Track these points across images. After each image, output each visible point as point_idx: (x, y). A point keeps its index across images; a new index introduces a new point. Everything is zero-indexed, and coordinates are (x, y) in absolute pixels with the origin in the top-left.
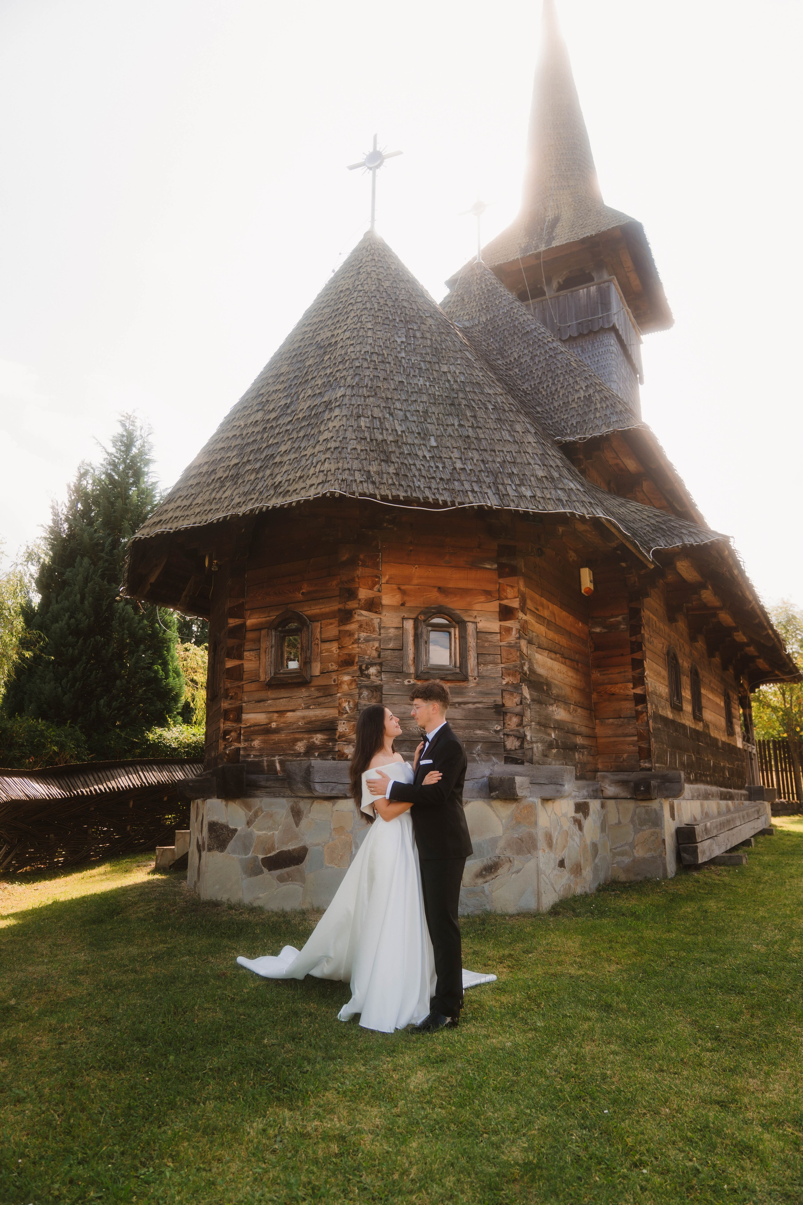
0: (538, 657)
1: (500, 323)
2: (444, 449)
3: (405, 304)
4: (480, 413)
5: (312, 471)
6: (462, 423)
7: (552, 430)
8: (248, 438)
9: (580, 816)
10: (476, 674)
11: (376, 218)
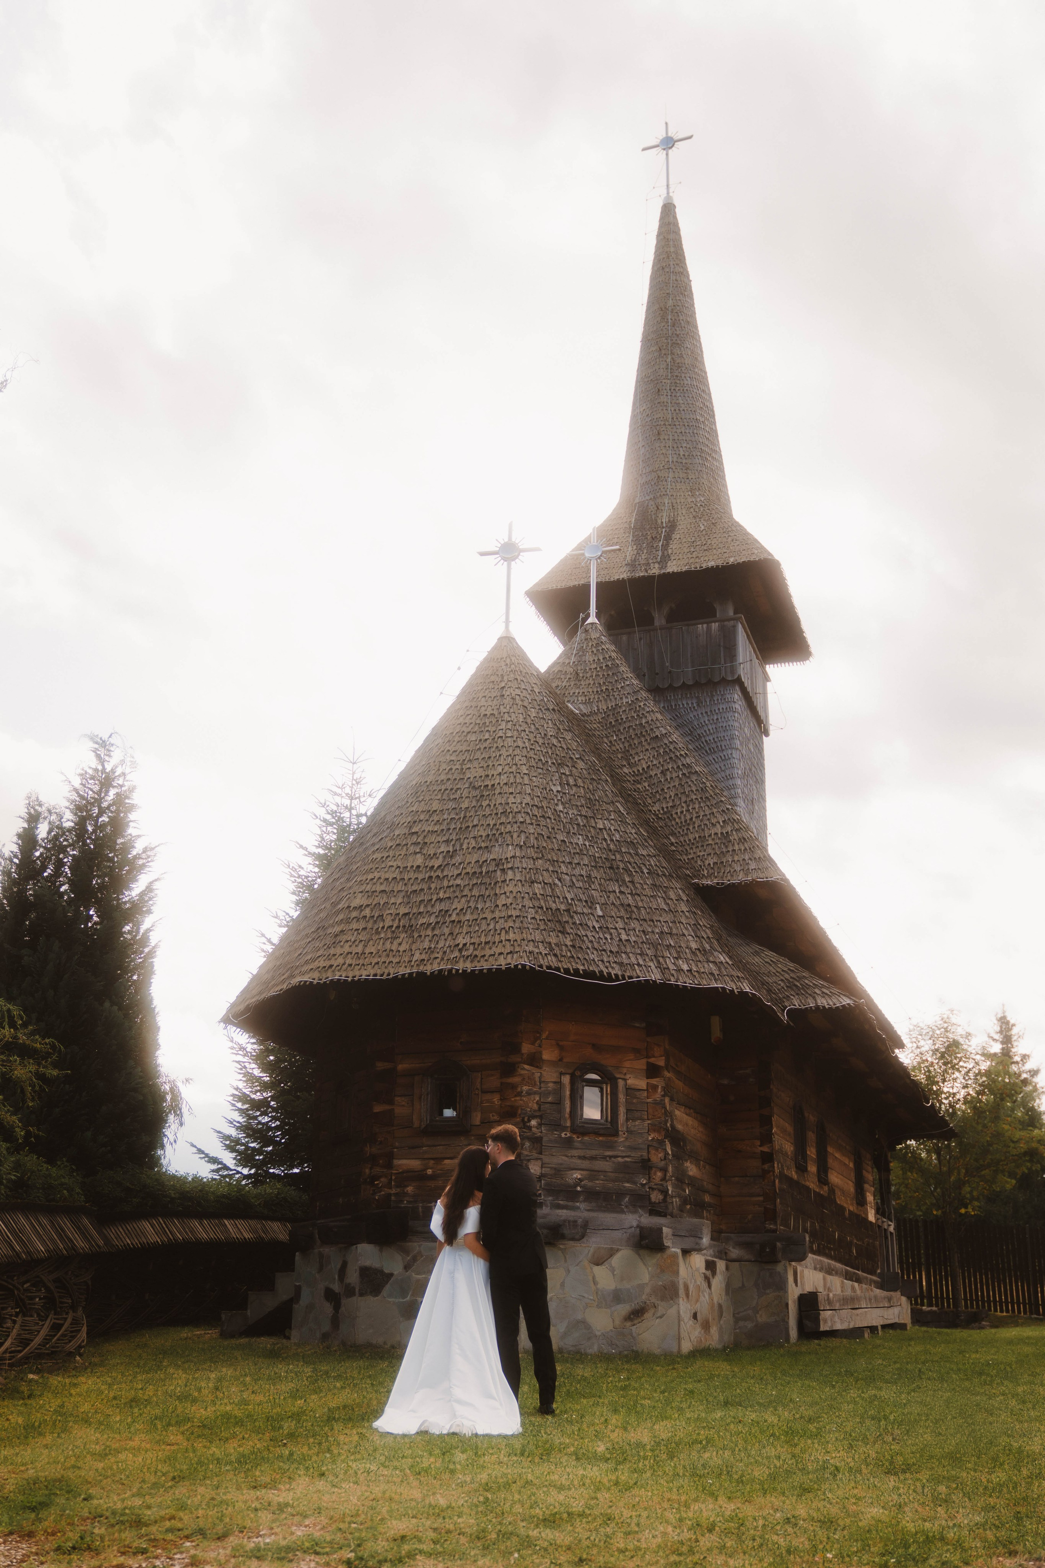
0: (677, 1112)
1: (624, 717)
2: (609, 919)
4: (637, 879)
5: (497, 939)
6: (622, 889)
7: (689, 869)
8: (412, 885)
9: (709, 1273)
10: (625, 1129)
11: (511, 619)
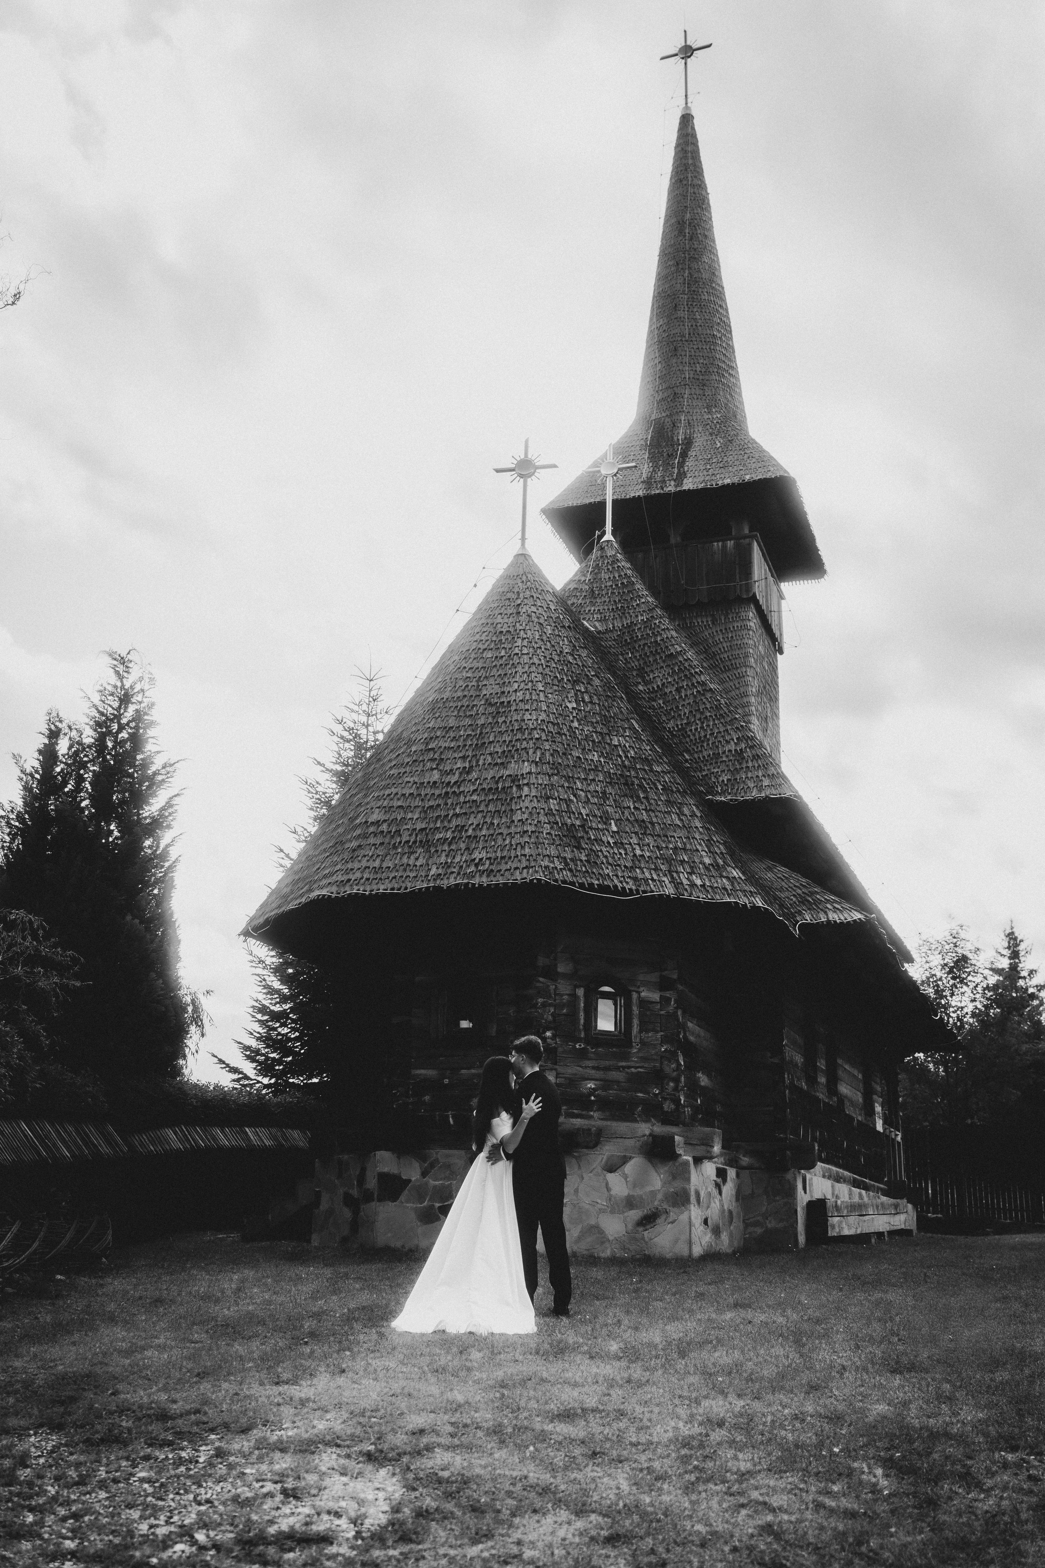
0: (690, 1024)
1: (639, 635)
2: (624, 834)
3: (570, 658)
6: (636, 805)
7: (701, 785)
8: (429, 800)
9: (719, 1180)
10: (638, 1040)
